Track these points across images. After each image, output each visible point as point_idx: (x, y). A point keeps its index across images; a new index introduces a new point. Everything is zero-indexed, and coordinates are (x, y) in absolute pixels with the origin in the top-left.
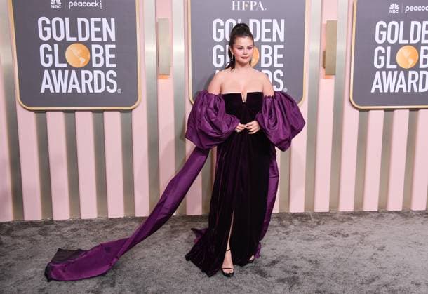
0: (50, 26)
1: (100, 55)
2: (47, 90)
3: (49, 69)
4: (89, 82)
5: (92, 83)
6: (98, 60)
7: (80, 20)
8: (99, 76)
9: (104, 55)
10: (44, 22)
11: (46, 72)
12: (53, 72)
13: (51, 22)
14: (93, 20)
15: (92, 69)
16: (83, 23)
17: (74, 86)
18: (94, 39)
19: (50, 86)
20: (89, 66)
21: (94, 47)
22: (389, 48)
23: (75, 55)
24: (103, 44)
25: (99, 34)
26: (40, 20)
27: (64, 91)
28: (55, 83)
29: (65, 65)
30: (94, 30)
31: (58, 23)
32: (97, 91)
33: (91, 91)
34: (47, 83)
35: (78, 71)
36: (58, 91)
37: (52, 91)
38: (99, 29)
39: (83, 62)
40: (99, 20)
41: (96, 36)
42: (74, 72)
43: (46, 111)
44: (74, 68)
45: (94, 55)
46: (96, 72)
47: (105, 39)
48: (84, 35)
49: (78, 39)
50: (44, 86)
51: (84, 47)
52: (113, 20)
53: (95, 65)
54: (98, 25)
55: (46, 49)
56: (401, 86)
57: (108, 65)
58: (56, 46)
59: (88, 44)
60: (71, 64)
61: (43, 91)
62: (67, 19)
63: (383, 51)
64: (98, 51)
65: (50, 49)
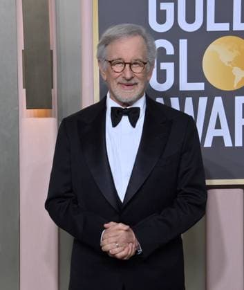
22: (183, 44)
49: (231, 26)
56: (218, 133)
63: (170, 50)
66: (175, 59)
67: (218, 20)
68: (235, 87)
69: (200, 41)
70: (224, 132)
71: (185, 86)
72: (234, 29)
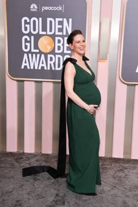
0: (29, 23)
1: (60, 45)
2: (26, 67)
3: (28, 53)
4: (52, 63)
5: (54, 64)
6: (59, 48)
7: (49, 19)
8: (59, 58)
9: (63, 45)
10: (26, 21)
11: (26, 55)
12: (30, 55)
13: (30, 20)
14: (57, 20)
15: (55, 54)
16: (51, 22)
17: (43, 65)
18: (57, 33)
19: (27, 64)
20: (53, 52)
21: (57, 38)
23: (44, 44)
24: (63, 36)
25: (61, 30)
26: (23, 19)
27: (36, 68)
28: (30, 62)
29: (37, 51)
30: (58, 26)
31: (34, 22)
32: (57, 69)
33: (53, 69)
34: (26, 62)
35: (46, 55)
36: (32, 68)
37: (28, 68)
38: (61, 27)
39: (49, 49)
40: (61, 19)
41: (59, 31)
42: (43, 56)
43: (24, 81)
44: (43, 53)
45: (57, 44)
46: (57, 56)
47: (65, 34)
48: (51, 31)
50: (24, 64)
51: (50, 39)
52: (70, 20)
53: (57, 51)
54: (61, 23)
55: (26, 39)
57: (66, 51)
58: (32, 37)
59: (53, 37)
60: (41, 50)
61: (23, 67)
62: (40, 19)
64: (59, 41)
65: (29, 39)
66: (30, 42)
67: (43, 31)
68: (48, 51)
69: (38, 37)
70: (44, 65)
71: (33, 50)
72: (48, 34)
